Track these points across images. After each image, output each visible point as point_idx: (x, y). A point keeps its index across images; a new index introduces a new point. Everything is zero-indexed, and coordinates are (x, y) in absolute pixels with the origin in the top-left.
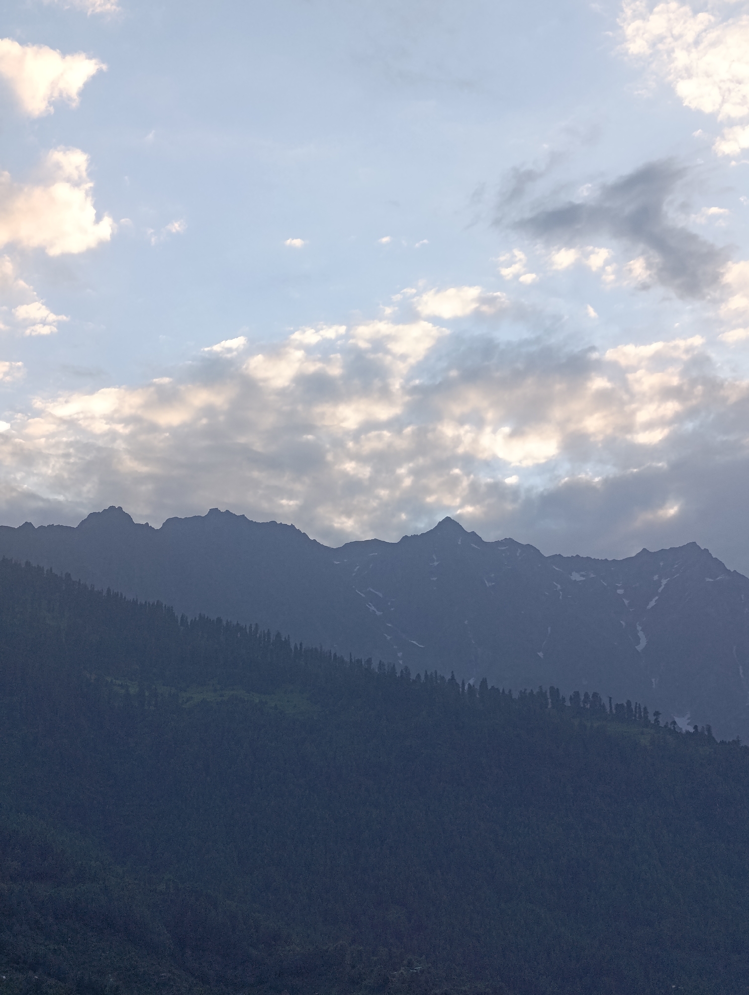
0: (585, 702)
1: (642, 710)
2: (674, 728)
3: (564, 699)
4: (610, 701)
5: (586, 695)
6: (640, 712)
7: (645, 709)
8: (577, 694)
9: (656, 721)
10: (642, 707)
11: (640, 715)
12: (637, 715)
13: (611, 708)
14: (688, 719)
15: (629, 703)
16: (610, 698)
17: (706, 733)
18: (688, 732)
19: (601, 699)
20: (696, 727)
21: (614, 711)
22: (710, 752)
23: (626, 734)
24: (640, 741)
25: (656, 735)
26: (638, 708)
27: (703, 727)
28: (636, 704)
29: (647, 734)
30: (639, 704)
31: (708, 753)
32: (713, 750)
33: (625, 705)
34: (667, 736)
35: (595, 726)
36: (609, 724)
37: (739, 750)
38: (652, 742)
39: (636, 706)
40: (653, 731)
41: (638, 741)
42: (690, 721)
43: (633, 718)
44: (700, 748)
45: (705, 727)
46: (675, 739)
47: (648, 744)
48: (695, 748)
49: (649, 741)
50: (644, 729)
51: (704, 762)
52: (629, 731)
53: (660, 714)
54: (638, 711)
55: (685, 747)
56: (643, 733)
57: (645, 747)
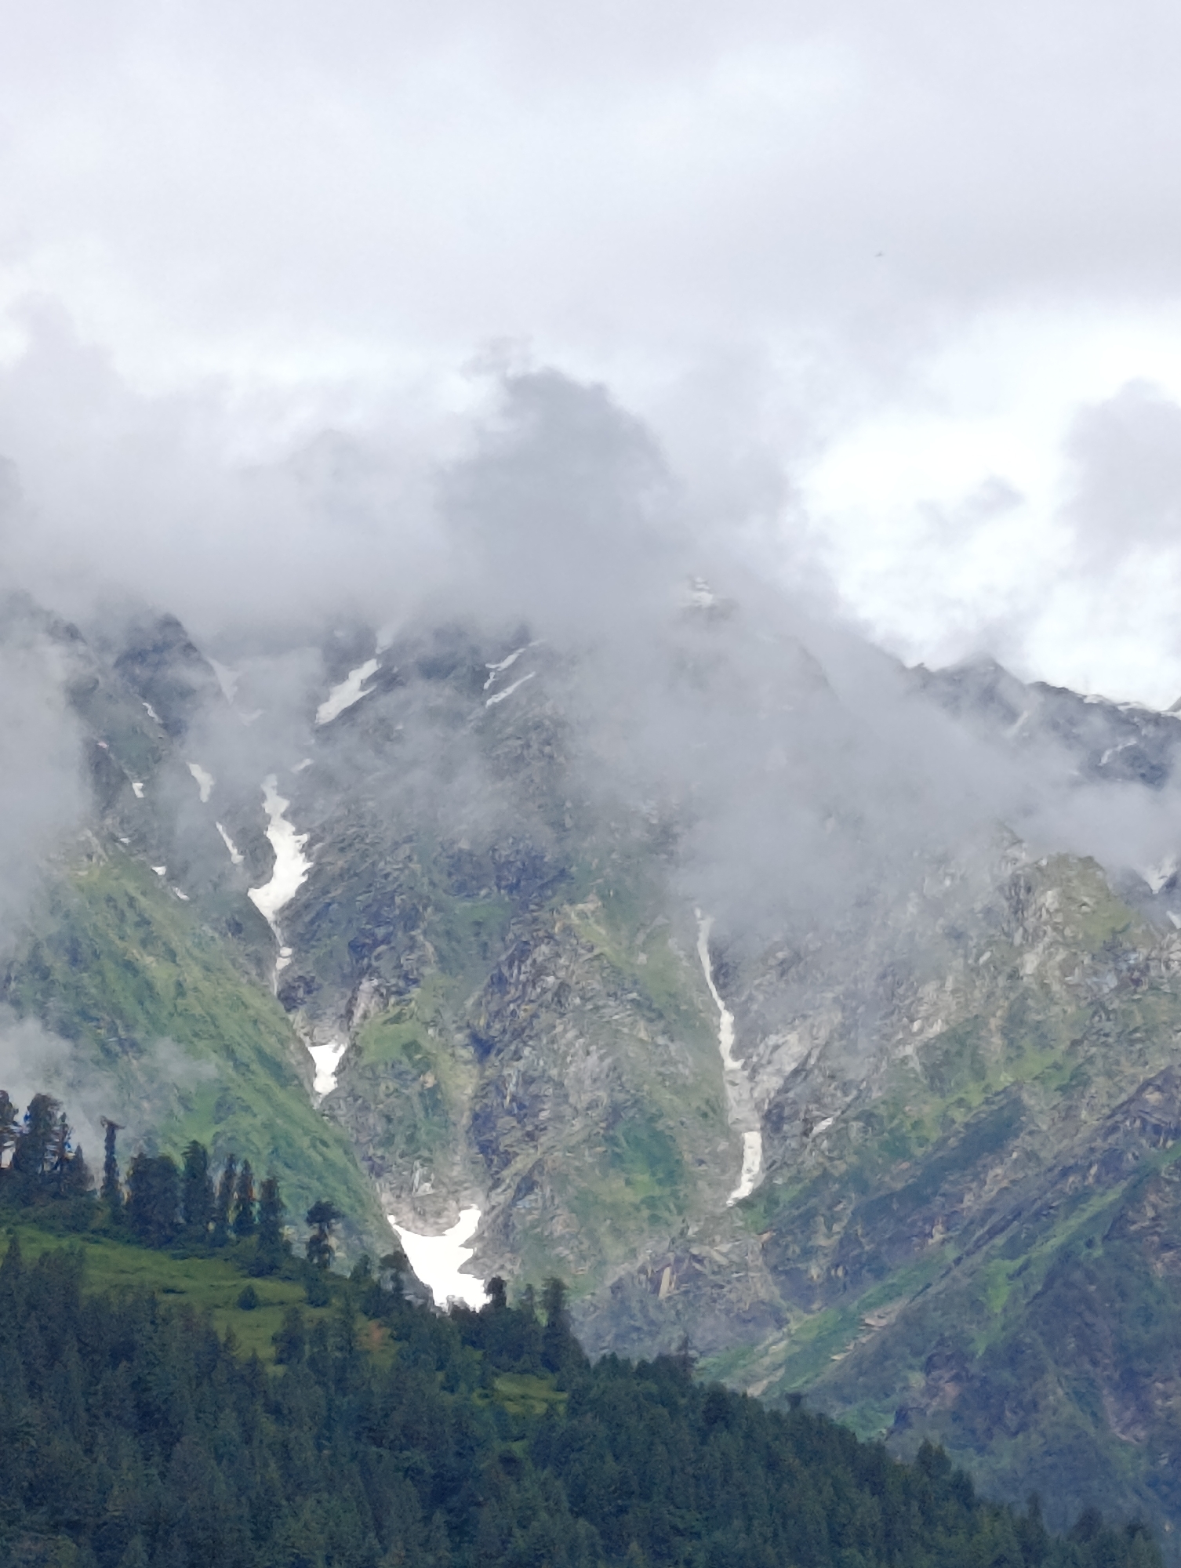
1: (256, 1192)
2: (399, 1288)
4: (110, 1139)
6: (246, 1201)
7: (270, 1188)
9: (318, 1246)
10: (260, 1175)
11: (245, 1217)
12: (232, 1216)
13: (110, 1166)
15: (197, 1156)
16: (112, 1128)
17: (542, 1317)
18: (460, 1312)
19: (65, 1130)
20: (497, 1288)
21: (125, 1192)
22: (552, 1406)
23: (171, 1297)
24: (230, 1337)
25: (312, 1314)
26: (236, 1182)
27: (530, 1288)
28: (232, 1161)
29: (269, 1304)
30: (247, 1166)
31: (540, 1409)
32: (565, 1396)
33: (180, 1163)
34: (361, 1323)
35: (30, 1254)
36: (94, 1250)
37: (683, 1402)
38: (289, 1345)
39: (229, 1174)
40: (295, 1292)
41: (222, 1339)
42: (469, 1253)
43: (211, 1226)
44: (504, 1385)
45: (539, 1286)
46: (398, 1339)
47: (267, 1352)
48: (485, 1384)
49: (274, 1339)
50: (257, 1283)
51: (517, 1448)
52: (183, 1284)
53: (337, 1215)
54: (236, 1195)
55: (440, 1376)
56: (248, 1302)
57: (254, 1363)
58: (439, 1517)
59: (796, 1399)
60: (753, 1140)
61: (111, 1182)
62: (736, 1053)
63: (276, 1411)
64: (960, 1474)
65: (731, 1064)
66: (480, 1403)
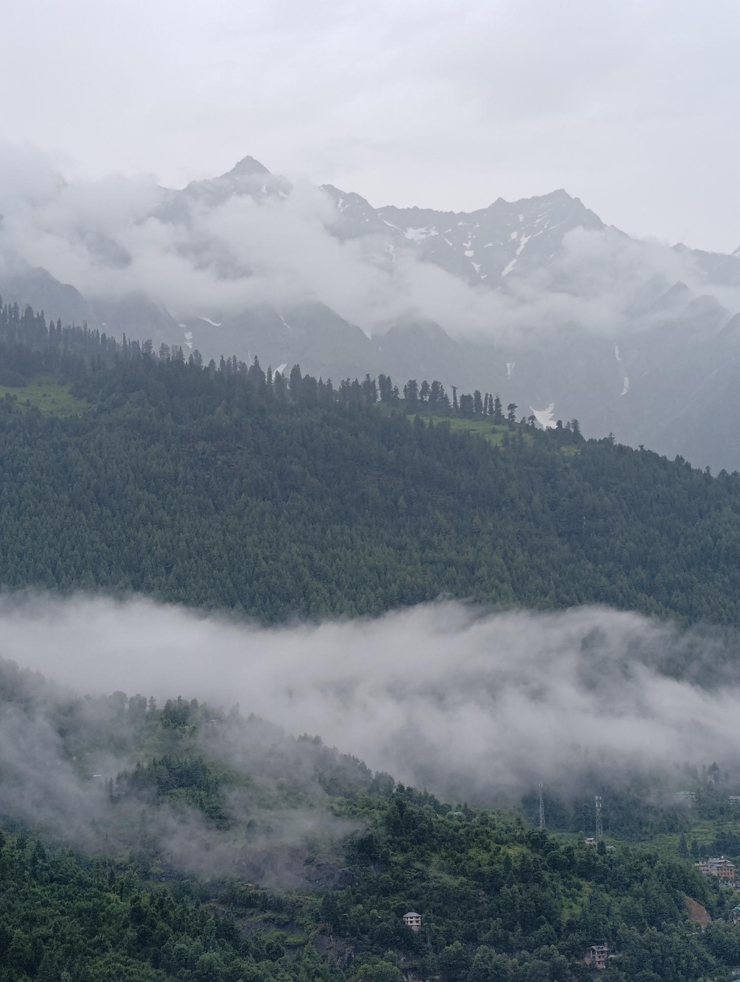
0: (423, 393)
1: (494, 402)
2: (533, 424)
3: (396, 390)
4: (454, 391)
5: (425, 385)
6: (491, 405)
7: (498, 400)
8: (413, 384)
9: (511, 416)
10: (494, 398)
11: (491, 409)
12: (488, 410)
13: (455, 398)
14: (551, 413)
15: (478, 394)
16: (454, 388)
17: (572, 430)
18: (550, 430)
19: (442, 390)
20: (559, 423)
21: (459, 405)
22: (576, 453)
23: (473, 432)
24: (490, 441)
25: (511, 434)
26: (488, 400)
27: (568, 422)
28: (487, 394)
29: (500, 432)
30: (491, 395)
31: (573, 454)
32: (580, 450)
33: (473, 397)
34: (524, 435)
35: (435, 423)
36: (452, 421)
37: (612, 450)
38: (505, 442)
39: (486, 397)
40: (506, 428)
41: (487, 441)
42: (552, 415)
43: (483, 412)
44: (563, 449)
45: (571, 422)
46: (534, 438)
47: (500, 444)
48: (558, 448)
49: (502, 441)
50: (496, 426)
51: (568, 465)
52: (477, 428)
53: (516, 407)
54: (489, 404)
55: (546, 447)
56: (494, 431)
57: (497, 448)
58: (548, 484)
59: (642, 447)
60: (626, 379)
61: (455, 403)
62: (620, 356)
63: (503, 459)
64: (687, 463)
65: (618, 359)
66: (557, 454)
